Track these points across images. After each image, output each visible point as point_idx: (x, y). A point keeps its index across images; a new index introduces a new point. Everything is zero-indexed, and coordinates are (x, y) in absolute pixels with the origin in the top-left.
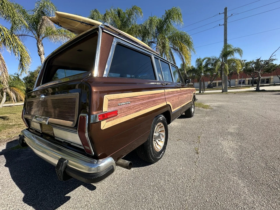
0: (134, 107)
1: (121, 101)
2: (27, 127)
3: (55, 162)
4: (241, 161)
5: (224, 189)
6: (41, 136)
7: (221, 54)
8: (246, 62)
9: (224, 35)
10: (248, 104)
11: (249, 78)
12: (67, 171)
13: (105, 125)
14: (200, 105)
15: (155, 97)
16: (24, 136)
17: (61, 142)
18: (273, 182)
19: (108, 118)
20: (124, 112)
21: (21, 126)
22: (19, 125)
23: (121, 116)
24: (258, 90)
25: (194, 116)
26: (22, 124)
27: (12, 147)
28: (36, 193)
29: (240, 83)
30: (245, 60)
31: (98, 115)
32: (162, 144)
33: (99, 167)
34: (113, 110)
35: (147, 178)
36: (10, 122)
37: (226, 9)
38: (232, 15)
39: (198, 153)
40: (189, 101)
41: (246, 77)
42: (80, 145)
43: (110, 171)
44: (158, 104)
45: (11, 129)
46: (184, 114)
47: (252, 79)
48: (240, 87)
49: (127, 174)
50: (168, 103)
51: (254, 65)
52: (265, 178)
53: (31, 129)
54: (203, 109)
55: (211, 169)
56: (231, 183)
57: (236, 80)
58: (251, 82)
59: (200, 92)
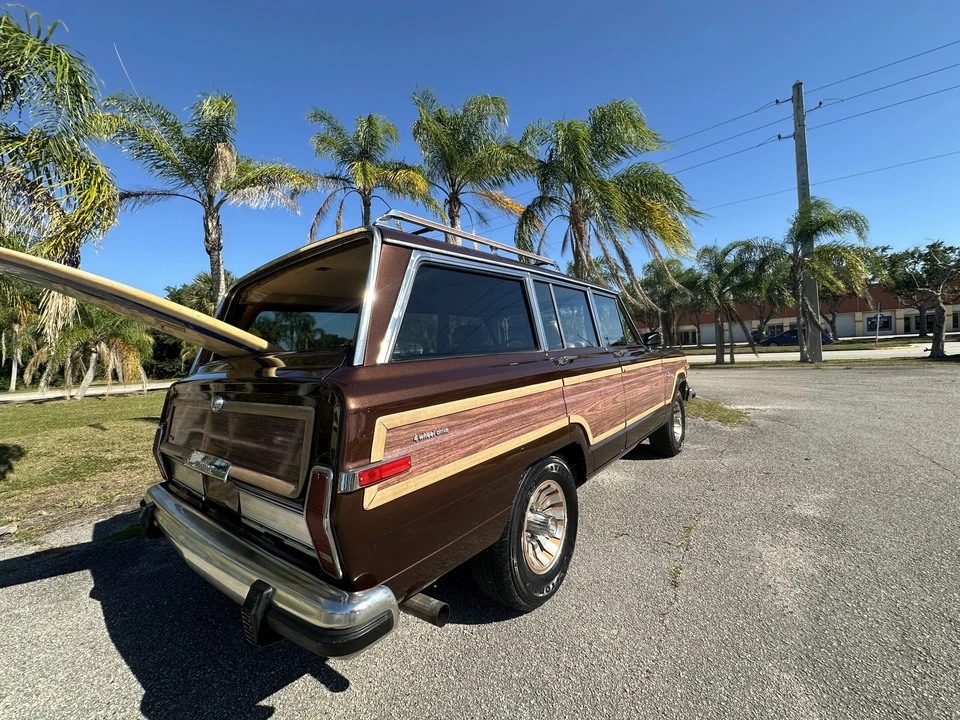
0: (459, 442)
1: (421, 429)
2: (164, 478)
3: (242, 591)
4: (818, 619)
5: (742, 708)
6: (203, 511)
7: (791, 231)
8: (889, 253)
9: (798, 168)
10: (889, 413)
11: (907, 310)
12: (271, 619)
13: (375, 497)
14: (712, 409)
15: (528, 406)
16: (154, 506)
17: (258, 533)
18: (911, 698)
19: (381, 479)
20: (428, 459)
21: (137, 464)
22: (132, 460)
23: (421, 472)
24: (937, 356)
25: (684, 452)
26: (141, 460)
27: (116, 531)
28: (183, 676)
29: (872, 327)
30: (886, 248)
31: (357, 473)
32: (554, 548)
33: (352, 612)
34: (397, 455)
35: (504, 654)
36: (108, 451)
37: (798, 87)
38: (821, 103)
39: (675, 585)
40: (661, 404)
41: (895, 306)
42: (309, 548)
43: (383, 626)
44: (540, 427)
45: (109, 474)
46: (647, 442)
47: (917, 312)
48: (873, 341)
49: (445, 639)
50: (576, 419)
51: (923, 263)
52: (889, 683)
53: (174, 484)
54: (719, 424)
55: (711, 642)
56: (769, 691)
57: (859, 315)
58: (917, 323)
59: (720, 361)
